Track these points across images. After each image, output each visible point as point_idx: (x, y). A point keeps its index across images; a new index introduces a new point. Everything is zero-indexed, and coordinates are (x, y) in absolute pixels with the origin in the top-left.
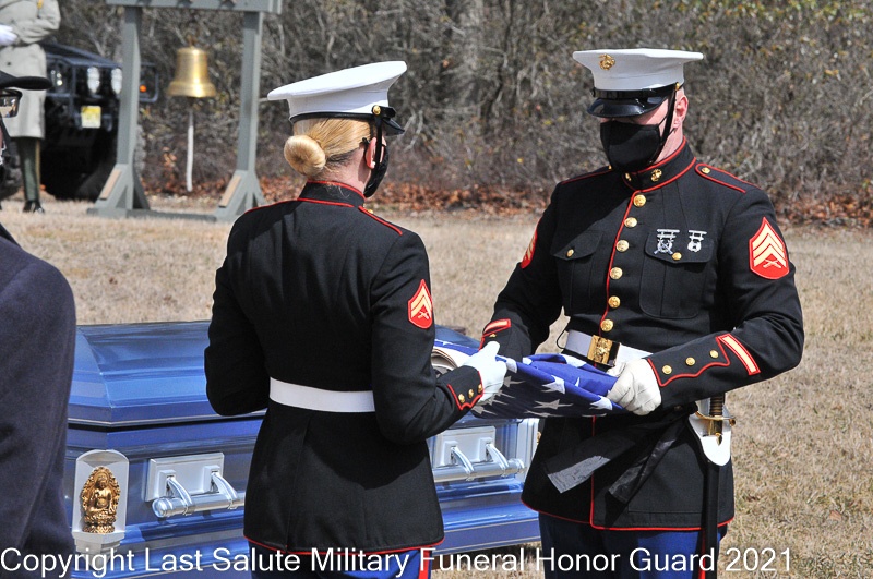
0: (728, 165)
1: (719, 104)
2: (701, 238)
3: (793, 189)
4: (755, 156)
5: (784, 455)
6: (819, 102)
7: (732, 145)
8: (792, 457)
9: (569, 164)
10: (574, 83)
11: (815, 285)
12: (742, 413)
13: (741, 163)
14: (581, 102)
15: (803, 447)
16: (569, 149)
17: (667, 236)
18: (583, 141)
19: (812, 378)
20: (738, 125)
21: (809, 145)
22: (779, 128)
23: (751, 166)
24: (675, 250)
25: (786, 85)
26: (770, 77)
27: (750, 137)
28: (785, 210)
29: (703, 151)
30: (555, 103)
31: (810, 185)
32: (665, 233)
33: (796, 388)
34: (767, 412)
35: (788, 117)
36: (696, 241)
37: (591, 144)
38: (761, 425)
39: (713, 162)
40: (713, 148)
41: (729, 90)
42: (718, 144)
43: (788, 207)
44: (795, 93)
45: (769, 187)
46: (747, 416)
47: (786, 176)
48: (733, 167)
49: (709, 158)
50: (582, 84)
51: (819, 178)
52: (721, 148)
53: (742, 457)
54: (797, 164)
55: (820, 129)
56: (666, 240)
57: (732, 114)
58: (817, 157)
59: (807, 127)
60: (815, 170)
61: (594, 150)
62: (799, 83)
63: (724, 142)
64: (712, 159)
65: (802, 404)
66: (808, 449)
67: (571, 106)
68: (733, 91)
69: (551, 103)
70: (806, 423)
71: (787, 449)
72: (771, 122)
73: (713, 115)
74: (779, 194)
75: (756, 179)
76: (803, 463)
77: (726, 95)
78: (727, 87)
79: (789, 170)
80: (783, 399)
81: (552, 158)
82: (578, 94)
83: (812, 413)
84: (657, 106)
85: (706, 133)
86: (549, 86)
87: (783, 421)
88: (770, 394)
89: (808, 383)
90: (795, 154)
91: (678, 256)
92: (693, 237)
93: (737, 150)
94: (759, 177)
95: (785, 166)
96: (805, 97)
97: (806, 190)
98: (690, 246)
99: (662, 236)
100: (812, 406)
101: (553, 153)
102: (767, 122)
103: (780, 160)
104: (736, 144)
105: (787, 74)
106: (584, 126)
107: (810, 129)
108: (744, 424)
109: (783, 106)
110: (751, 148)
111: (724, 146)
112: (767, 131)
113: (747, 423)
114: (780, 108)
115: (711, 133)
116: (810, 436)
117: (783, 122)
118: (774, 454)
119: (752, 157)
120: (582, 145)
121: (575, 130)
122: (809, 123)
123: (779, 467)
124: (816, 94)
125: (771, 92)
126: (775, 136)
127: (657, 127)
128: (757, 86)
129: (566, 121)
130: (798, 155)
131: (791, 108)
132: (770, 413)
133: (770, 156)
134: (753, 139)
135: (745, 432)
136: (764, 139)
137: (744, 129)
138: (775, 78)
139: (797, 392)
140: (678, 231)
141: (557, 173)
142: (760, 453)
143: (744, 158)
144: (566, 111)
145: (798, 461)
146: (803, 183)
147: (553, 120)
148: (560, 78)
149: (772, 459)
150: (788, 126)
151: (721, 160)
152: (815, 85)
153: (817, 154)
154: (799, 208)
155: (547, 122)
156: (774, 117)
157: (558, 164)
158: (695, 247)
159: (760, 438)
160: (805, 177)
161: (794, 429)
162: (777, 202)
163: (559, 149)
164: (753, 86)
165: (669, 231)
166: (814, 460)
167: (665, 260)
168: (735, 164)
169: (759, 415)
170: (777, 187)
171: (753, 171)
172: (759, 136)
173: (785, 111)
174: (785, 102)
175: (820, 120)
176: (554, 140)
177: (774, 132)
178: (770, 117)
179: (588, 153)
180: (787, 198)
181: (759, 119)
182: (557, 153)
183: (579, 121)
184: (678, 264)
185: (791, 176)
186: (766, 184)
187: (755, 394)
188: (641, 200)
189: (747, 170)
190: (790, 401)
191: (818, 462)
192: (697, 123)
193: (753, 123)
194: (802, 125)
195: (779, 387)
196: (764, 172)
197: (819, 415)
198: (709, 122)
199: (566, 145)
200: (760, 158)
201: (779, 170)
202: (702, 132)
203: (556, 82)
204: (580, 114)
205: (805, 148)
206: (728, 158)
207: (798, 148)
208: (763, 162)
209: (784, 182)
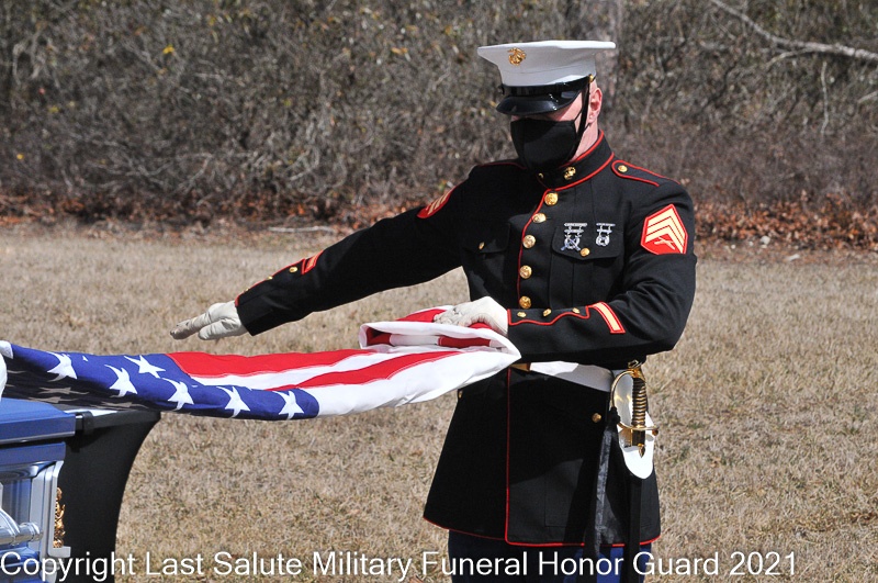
0: (279, 163)
1: (266, 88)
2: (609, 231)
3: (357, 192)
4: (311, 152)
5: (354, 512)
6: (385, 88)
7: (284, 138)
8: (364, 514)
9: (83, 160)
10: (86, 61)
11: (388, 306)
12: (304, 462)
13: (295, 160)
14: (95, 84)
15: (376, 501)
16: (80, 144)
17: (575, 231)
18: (99, 133)
19: (386, 418)
20: (290, 115)
21: (375, 139)
22: (338, 119)
23: (306, 165)
24: (582, 245)
25: (344, 65)
26: (326, 56)
27: (305, 129)
28: (349, 218)
29: (249, 145)
30: (62, 86)
31: (377, 187)
32: (573, 228)
33: (368, 431)
34: (334, 461)
35: (349, 104)
36: (604, 234)
37: (110, 136)
38: (327, 477)
39: (261, 159)
40: (260, 142)
41: (278, 71)
42: (266, 138)
43: (352, 214)
44: (357, 76)
45: (328, 189)
46: (310, 466)
47: (349, 176)
48: (285, 166)
49: (256, 154)
50: (96, 62)
51: (387, 179)
52: (270, 142)
53: (305, 516)
54: (360, 163)
55: (387, 119)
56: (573, 235)
57: (282, 101)
58: (384, 154)
59: (371, 117)
60: (382, 169)
61: (114, 143)
62: (361, 64)
63: (273, 135)
64: (260, 155)
65: (375, 450)
66: (383, 504)
67: (84, 89)
68: (282, 73)
69: (57, 85)
70: (380, 473)
71: (358, 504)
72: (329, 111)
73: (259, 103)
74: (341, 198)
75: (313, 180)
76: (378, 521)
77: (275, 77)
78: (275, 67)
79: (352, 169)
80: (353, 444)
81: (61, 153)
82: (91, 74)
83: (387, 460)
84: (570, 101)
85: (251, 124)
86: (54, 64)
87: (353, 471)
88: (337, 439)
89: (382, 425)
90: (358, 149)
91: (586, 252)
92: (601, 230)
93: (289, 145)
94: (316, 177)
95: (348, 165)
96: (368, 80)
97: (373, 194)
98: (598, 241)
99: (569, 231)
100: (387, 452)
101: (62, 146)
102: (324, 111)
103: (340, 158)
104: (288, 137)
105: (347, 53)
106: (100, 114)
107: (376, 119)
108: (306, 475)
109: (342, 91)
110: (307, 142)
111: (275, 140)
112: (325, 121)
113: (311, 475)
114: (339, 94)
115: (256, 125)
116: (384, 488)
117: (343, 110)
118: (343, 511)
119: (307, 153)
120: (98, 138)
121: (88, 119)
122: (374, 113)
123: (349, 527)
124: (381, 76)
125: (328, 75)
126: (334, 128)
127: (573, 122)
128: (311, 67)
129: (78, 108)
130: (361, 151)
131: (352, 94)
132: (337, 461)
133: (329, 151)
134: (308, 132)
135: (308, 485)
136: (321, 132)
137: (297, 119)
138: (332, 57)
139: (369, 435)
140: (585, 225)
141: (69, 173)
142: (326, 510)
143: (298, 154)
144: (77, 96)
145: (371, 519)
146: (368, 184)
147: (60, 106)
148: (68, 54)
149: (340, 517)
150: (350, 116)
151: (270, 157)
152: (381, 66)
153: (384, 149)
154: (366, 215)
155: (54, 109)
156: (333, 104)
157: (69, 162)
158: (603, 241)
159: (326, 492)
160: (371, 178)
161: (366, 481)
162: (338, 208)
163: (70, 143)
164: (307, 67)
165: (576, 225)
166: (390, 516)
167: (572, 257)
168: (287, 162)
169: (324, 464)
170: (338, 189)
171: (309, 170)
172: (315, 127)
173: (345, 98)
174: (344, 87)
175: (387, 110)
176: (63, 131)
177: (333, 123)
178: (328, 105)
179: (106, 148)
180: (350, 203)
181: (314, 108)
182: (67, 148)
183: (94, 108)
184: (586, 260)
185: (354, 176)
186: (325, 186)
187: (319, 439)
188: (553, 198)
189: (302, 169)
190: (361, 446)
191: (395, 519)
192: (240, 112)
193: (308, 112)
194: (366, 115)
195: (348, 429)
196: (322, 171)
197: (396, 463)
198: (255, 110)
199: (79, 137)
200: (317, 154)
201: (339, 169)
202: (246, 122)
203: (63, 59)
204: (95, 99)
205: (370, 143)
206: (280, 155)
207: (362, 143)
208: (321, 160)
209: (346, 184)
